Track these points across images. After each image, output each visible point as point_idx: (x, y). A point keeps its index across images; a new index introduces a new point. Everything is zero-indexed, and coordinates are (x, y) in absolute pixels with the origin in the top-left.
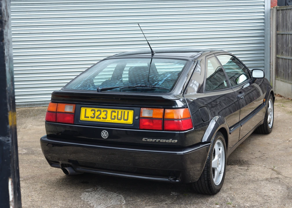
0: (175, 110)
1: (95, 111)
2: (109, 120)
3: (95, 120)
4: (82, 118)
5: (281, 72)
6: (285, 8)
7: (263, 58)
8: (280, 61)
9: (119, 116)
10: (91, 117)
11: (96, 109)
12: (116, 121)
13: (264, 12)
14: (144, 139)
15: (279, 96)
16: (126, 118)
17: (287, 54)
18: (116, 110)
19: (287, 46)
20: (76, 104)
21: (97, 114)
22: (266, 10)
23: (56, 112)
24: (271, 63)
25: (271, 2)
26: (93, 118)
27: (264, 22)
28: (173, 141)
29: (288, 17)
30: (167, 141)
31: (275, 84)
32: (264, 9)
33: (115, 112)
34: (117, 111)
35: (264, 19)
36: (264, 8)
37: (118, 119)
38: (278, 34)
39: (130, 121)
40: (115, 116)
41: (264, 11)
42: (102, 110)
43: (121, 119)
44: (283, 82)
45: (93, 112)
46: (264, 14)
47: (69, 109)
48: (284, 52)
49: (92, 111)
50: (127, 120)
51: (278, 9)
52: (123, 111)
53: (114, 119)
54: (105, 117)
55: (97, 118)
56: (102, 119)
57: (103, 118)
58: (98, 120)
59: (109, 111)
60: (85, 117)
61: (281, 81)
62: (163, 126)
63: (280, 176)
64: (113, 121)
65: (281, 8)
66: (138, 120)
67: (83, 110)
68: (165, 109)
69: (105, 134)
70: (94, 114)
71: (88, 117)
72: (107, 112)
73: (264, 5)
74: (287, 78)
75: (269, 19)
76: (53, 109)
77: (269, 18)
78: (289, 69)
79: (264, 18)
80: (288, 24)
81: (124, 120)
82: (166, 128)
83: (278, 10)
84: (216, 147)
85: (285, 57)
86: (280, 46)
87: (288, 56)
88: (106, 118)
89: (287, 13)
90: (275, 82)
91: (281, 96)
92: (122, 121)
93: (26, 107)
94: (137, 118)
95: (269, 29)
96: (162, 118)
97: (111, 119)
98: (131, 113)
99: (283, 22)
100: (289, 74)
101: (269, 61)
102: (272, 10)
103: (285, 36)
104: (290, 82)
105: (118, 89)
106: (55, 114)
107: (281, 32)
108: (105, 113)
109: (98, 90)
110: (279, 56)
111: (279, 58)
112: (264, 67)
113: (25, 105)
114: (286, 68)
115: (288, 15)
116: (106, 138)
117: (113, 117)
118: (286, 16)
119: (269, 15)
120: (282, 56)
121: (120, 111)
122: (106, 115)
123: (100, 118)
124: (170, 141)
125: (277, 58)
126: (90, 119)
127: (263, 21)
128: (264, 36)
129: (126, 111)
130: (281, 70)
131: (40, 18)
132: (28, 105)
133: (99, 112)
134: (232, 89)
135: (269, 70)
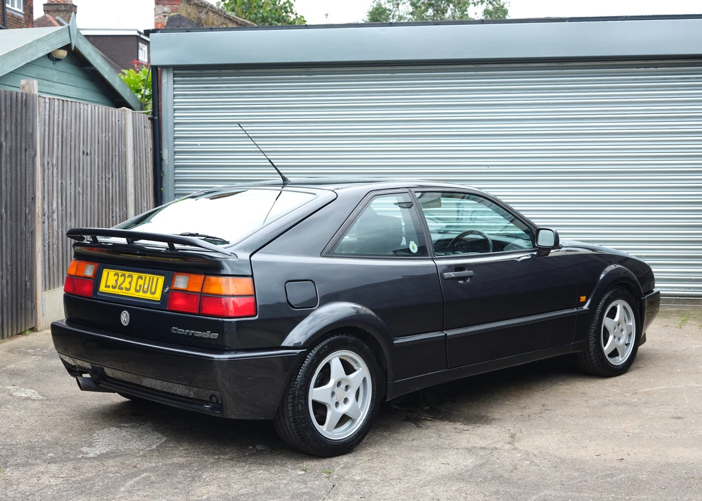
1: (118, 275)
2: (132, 293)
3: (117, 291)
4: (102, 288)
9: (146, 286)
10: (113, 287)
11: (120, 272)
12: (141, 295)
14: (173, 329)
16: (153, 290)
18: (143, 275)
20: (98, 263)
21: (121, 279)
23: (75, 277)
28: (211, 336)
30: (204, 334)
33: (141, 278)
34: (144, 277)
37: (143, 291)
39: (157, 296)
40: (140, 286)
42: (127, 273)
43: (147, 292)
45: (116, 277)
47: (89, 271)
49: (115, 275)
50: (154, 293)
52: (152, 276)
54: (128, 287)
56: (124, 291)
57: (126, 289)
58: (120, 292)
59: (135, 275)
60: (107, 286)
62: (200, 308)
64: (137, 295)
66: (168, 293)
67: (105, 272)
68: (206, 274)
69: (125, 318)
70: (116, 281)
71: (109, 287)
72: (132, 277)
76: (73, 272)
81: (151, 292)
82: (204, 311)
88: (130, 289)
92: (148, 296)
94: (167, 289)
96: (198, 293)
97: (137, 291)
98: (161, 279)
108: (130, 279)
116: (127, 324)
117: (138, 288)
121: (148, 276)
122: (130, 283)
123: (122, 289)
126: (111, 290)
129: (156, 277)
134: (433, 259)
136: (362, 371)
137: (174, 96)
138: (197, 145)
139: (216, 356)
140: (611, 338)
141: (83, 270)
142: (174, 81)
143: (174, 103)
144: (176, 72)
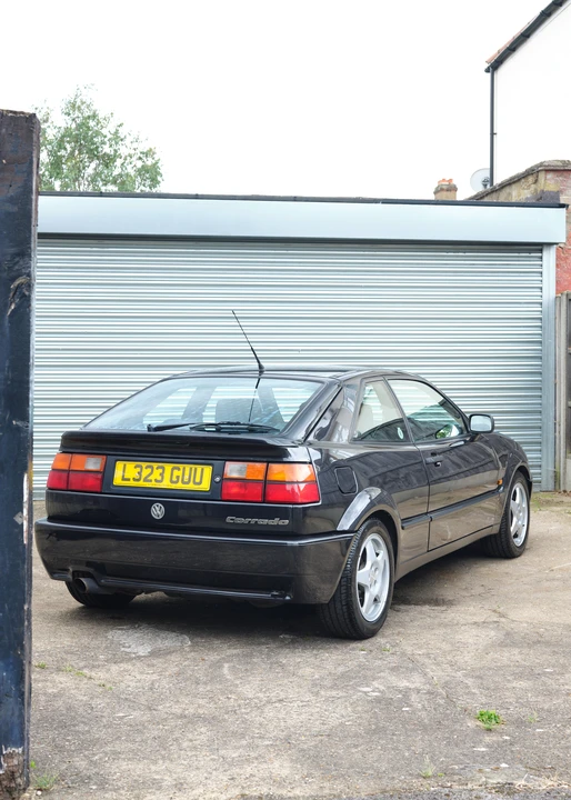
0: (287, 466)
1: (141, 467)
2: (166, 484)
3: (142, 484)
4: (118, 480)
7: (537, 408)
9: (186, 477)
10: (134, 479)
11: (144, 465)
12: (180, 486)
13: (541, 304)
14: (229, 519)
16: (198, 480)
18: (181, 466)
20: (107, 455)
21: (146, 472)
22: (544, 300)
23: (69, 471)
24: (558, 421)
25: (558, 283)
26: (138, 480)
27: (541, 327)
28: (281, 523)
30: (271, 522)
31: (565, 468)
32: (541, 297)
33: (179, 469)
34: (181, 468)
35: (541, 319)
36: (541, 294)
37: (183, 482)
38: (570, 354)
39: (206, 486)
40: (178, 477)
41: (541, 301)
42: (155, 465)
43: (188, 483)
45: (139, 469)
46: (540, 309)
47: (93, 464)
49: (136, 467)
50: (200, 483)
51: (570, 297)
52: (193, 467)
53: (177, 482)
54: (159, 478)
55: (145, 480)
56: (153, 483)
57: (156, 481)
58: (147, 485)
59: (168, 467)
60: (124, 479)
62: (265, 494)
63: (503, 620)
64: (173, 486)
66: (219, 483)
67: (120, 465)
68: (268, 462)
69: (158, 511)
70: (140, 473)
71: (129, 480)
72: (163, 468)
73: (541, 288)
75: (552, 321)
76: (63, 465)
77: (552, 317)
79: (541, 316)
81: (195, 483)
82: (270, 499)
83: (570, 300)
84: (368, 545)
88: (161, 481)
90: (565, 464)
92: (191, 486)
94: (218, 479)
95: (552, 341)
96: (263, 480)
97: (172, 482)
98: (208, 470)
101: (552, 414)
102: (558, 299)
105: (187, 428)
106: (66, 474)
108: (161, 471)
109: (149, 428)
112: (540, 428)
116: (161, 517)
117: (174, 479)
119: (552, 311)
121: (188, 467)
122: (162, 475)
123: (151, 481)
124: (276, 521)
125: (569, 409)
126: (132, 483)
127: (540, 324)
128: (541, 358)
129: (199, 468)
133: (149, 470)
134: (414, 445)
135: (551, 436)
136: (383, 553)
139: (288, 542)
140: (515, 519)
141: (84, 464)
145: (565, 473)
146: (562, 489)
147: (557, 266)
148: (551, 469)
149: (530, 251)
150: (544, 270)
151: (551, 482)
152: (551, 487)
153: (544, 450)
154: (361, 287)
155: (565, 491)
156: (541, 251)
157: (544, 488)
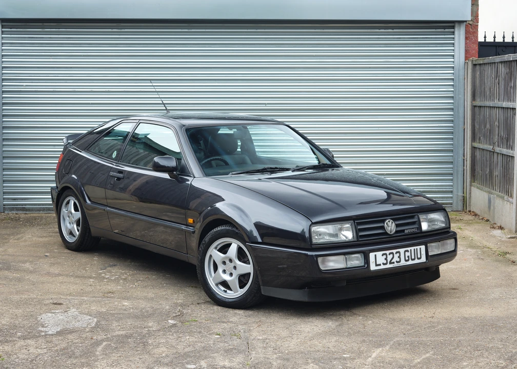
5: (478, 172)
6: (482, 62)
7: (450, 147)
8: (478, 153)
13: (453, 67)
15: (473, 214)
17: (485, 141)
19: (485, 127)
22: (456, 65)
24: (465, 157)
25: (467, 51)
27: (453, 85)
29: (486, 77)
31: (470, 193)
32: (453, 62)
35: (453, 79)
36: (453, 60)
38: (475, 106)
41: (453, 65)
44: (480, 189)
46: (453, 72)
48: (481, 138)
51: (474, 63)
61: (478, 188)
65: (478, 61)
73: (453, 56)
74: (485, 183)
75: (462, 81)
77: (462, 77)
78: (486, 167)
79: (453, 77)
80: (486, 89)
83: (475, 65)
85: (481, 146)
86: (477, 126)
87: (486, 144)
89: (485, 71)
90: (470, 190)
91: (476, 215)
93: (41, 212)
95: (461, 96)
99: (481, 86)
100: (486, 175)
101: (461, 152)
102: (466, 64)
103: (482, 109)
104: (487, 189)
107: (478, 103)
110: (476, 145)
111: (476, 148)
112: (452, 163)
113: (39, 210)
114: (484, 165)
115: (486, 73)
118: (484, 74)
119: (462, 73)
120: (479, 144)
125: (474, 149)
127: (453, 83)
128: (453, 109)
130: (478, 169)
131: (71, 67)
132: (44, 209)
135: (461, 169)
137: (2, 44)
138: (23, 86)
142: (2, 32)
143: (2, 50)
144: (4, 24)
145: (470, 197)
146: (468, 210)
147: (466, 38)
148: (460, 194)
149: (444, 28)
150: (456, 42)
151: (460, 204)
152: (460, 208)
153: (455, 180)
154: (313, 56)
155: (470, 211)
156: (453, 27)
157: (455, 208)
